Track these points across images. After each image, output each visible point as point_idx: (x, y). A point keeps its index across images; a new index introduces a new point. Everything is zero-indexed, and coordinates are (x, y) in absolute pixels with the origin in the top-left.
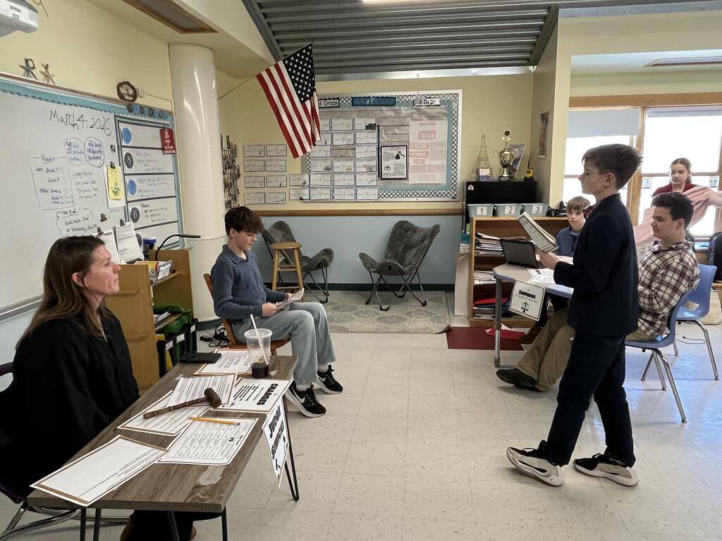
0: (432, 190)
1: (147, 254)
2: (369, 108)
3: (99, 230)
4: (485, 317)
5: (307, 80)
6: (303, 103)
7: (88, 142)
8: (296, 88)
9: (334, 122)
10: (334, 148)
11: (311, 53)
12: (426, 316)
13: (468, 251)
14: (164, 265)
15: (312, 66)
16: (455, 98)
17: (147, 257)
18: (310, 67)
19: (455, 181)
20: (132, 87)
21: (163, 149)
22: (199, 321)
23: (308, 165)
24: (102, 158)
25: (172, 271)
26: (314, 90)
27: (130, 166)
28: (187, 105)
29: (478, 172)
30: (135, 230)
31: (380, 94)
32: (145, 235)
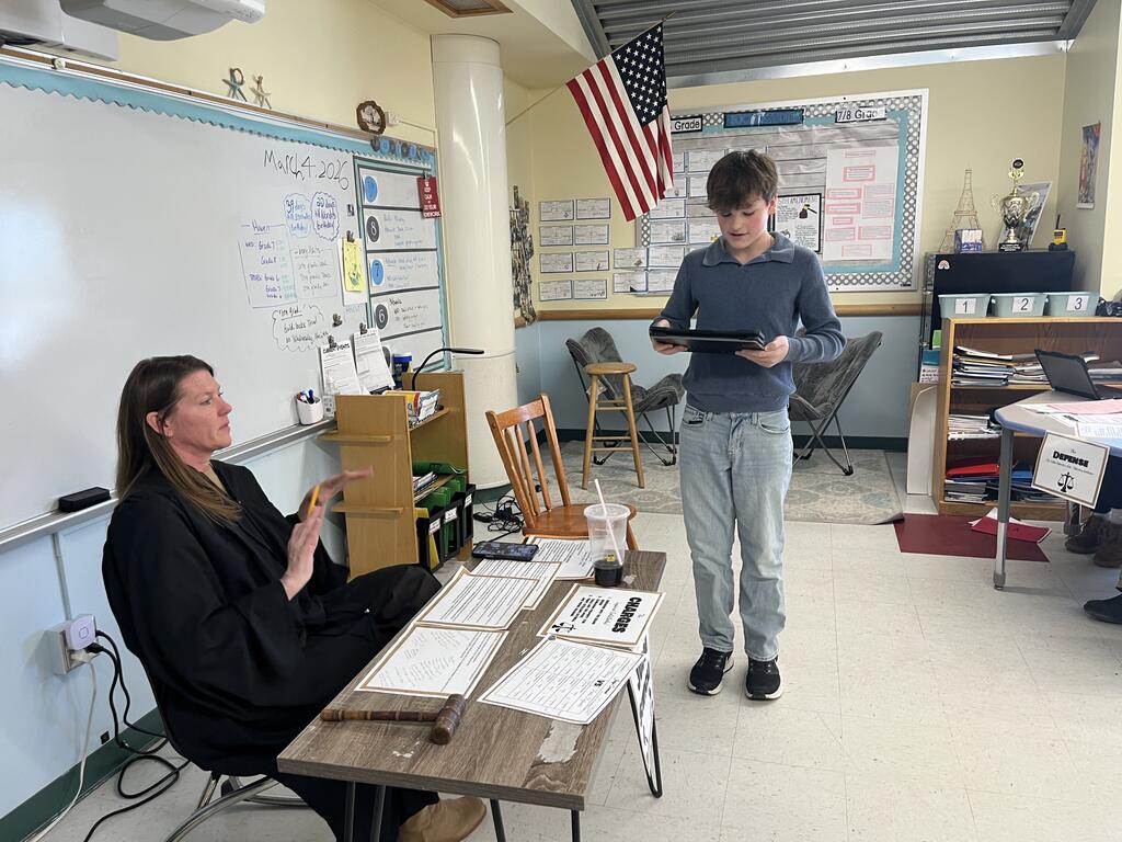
0: (867, 272)
1: (399, 379)
2: (756, 131)
3: (330, 340)
4: (967, 498)
5: (653, 87)
6: (644, 126)
7: (316, 200)
8: (634, 102)
9: (692, 156)
10: (692, 201)
11: (661, 39)
12: (853, 493)
13: (935, 379)
14: (428, 398)
15: (662, 62)
16: (915, 105)
17: (399, 385)
18: (658, 62)
19: (908, 255)
20: (379, 110)
21: (421, 210)
22: (477, 488)
23: (645, 232)
24: (336, 225)
25: (440, 408)
26: (665, 102)
27: (375, 238)
28: (457, 138)
29: (958, 237)
30: (381, 340)
31: (775, 106)
32: (397, 349)
